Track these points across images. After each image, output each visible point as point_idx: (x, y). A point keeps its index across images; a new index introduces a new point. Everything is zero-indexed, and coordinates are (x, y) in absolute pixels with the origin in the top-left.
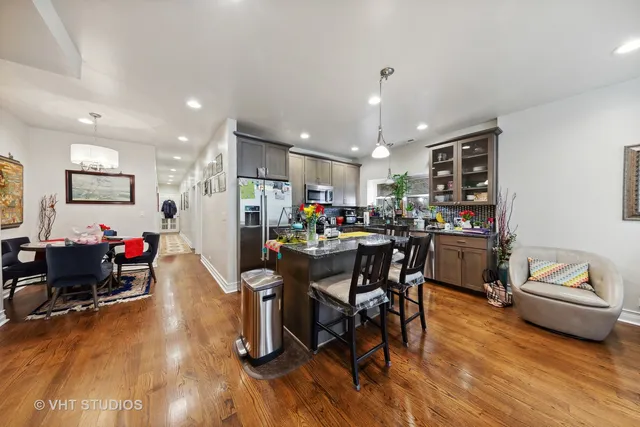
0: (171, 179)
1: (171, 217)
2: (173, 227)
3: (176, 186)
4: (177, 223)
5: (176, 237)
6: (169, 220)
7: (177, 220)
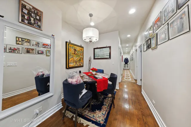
0: (127, 50)
1: (127, 64)
2: (127, 67)
3: (129, 53)
4: (129, 66)
5: (128, 71)
6: (126, 65)
7: (129, 65)
